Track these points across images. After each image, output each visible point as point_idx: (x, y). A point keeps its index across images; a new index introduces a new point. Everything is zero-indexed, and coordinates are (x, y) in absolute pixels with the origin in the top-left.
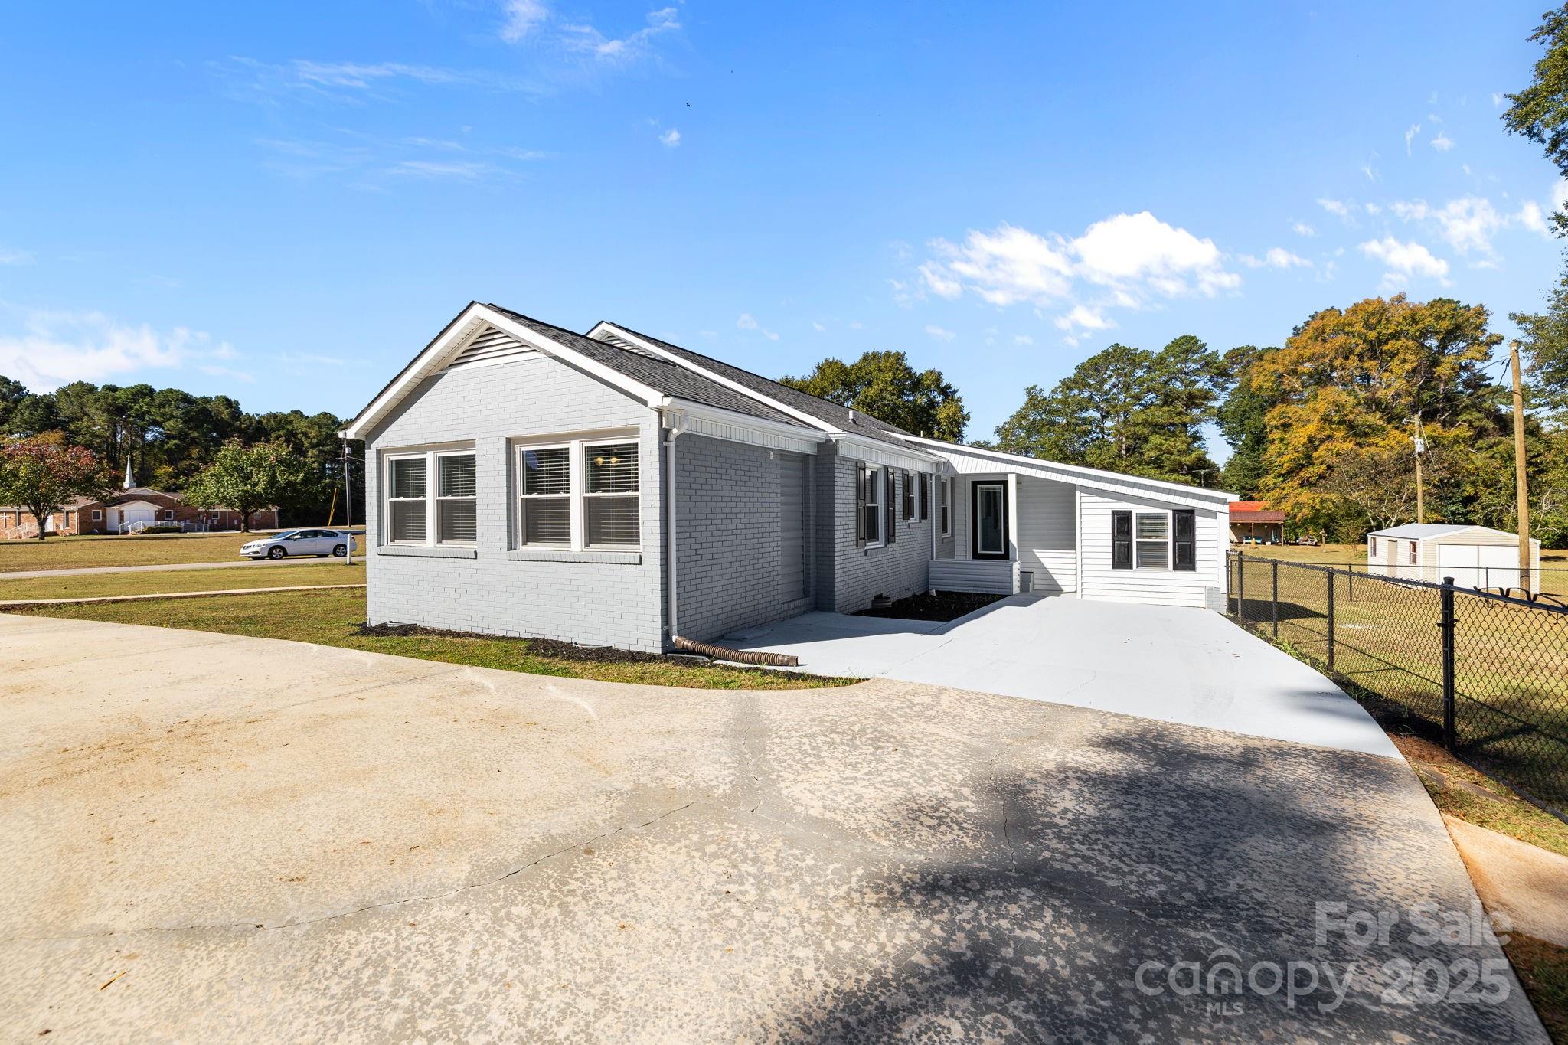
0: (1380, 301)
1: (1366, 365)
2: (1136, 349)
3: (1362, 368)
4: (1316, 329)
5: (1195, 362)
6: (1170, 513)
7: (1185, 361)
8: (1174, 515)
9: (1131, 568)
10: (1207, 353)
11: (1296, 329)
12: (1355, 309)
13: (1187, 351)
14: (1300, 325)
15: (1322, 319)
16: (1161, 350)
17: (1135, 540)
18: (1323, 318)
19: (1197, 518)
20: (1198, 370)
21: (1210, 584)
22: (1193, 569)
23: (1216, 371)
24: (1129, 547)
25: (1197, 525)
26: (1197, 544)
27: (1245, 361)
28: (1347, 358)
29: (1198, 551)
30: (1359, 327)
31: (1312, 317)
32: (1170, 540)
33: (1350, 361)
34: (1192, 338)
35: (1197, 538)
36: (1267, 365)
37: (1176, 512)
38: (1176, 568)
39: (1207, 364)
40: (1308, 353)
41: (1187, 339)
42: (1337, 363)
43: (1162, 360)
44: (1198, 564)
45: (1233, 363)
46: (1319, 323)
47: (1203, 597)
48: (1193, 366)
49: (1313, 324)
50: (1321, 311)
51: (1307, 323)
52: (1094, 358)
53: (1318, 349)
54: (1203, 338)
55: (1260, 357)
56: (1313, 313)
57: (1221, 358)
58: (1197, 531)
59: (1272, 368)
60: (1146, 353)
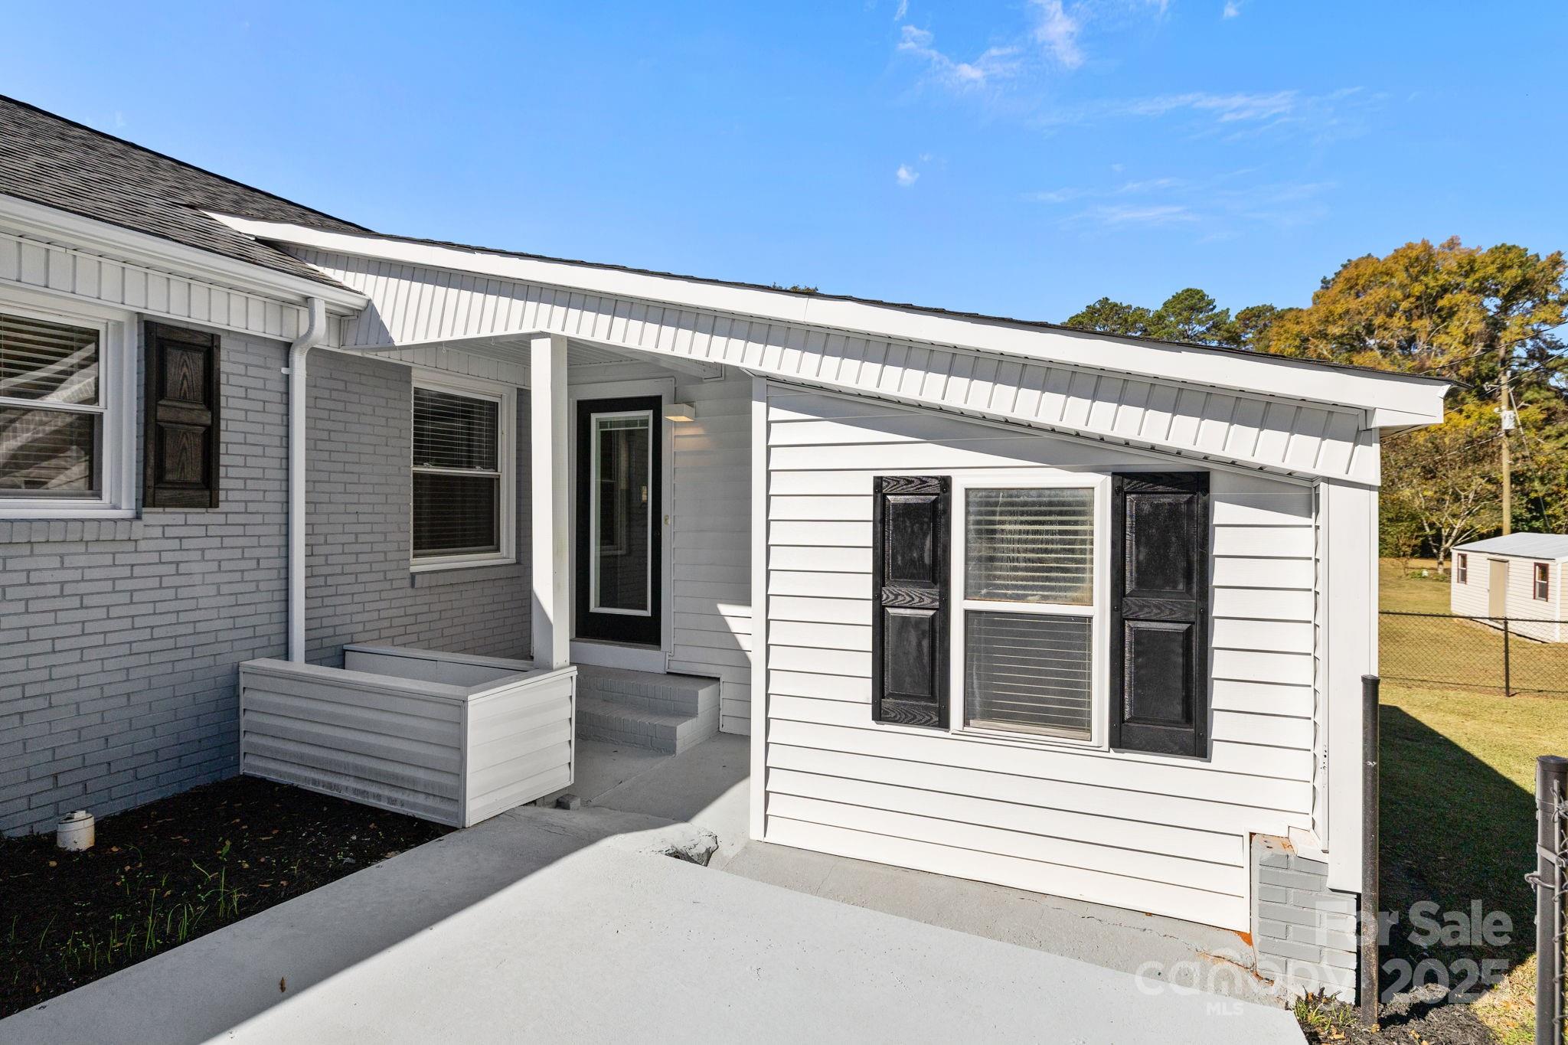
0: (1427, 247)
1: (1414, 325)
2: (1129, 307)
3: (1409, 329)
4: (1348, 280)
5: (1200, 323)
6: (1100, 487)
7: (1188, 321)
8: (1119, 493)
9: (943, 723)
10: (1216, 311)
11: (1324, 281)
12: (1397, 255)
13: (1192, 309)
14: (1330, 276)
15: (1356, 268)
16: (1159, 307)
17: (959, 605)
18: (1357, 266)
19: (1222, 512)
20: (1203, 333)
21: (1270, 826)
22: (1199, 747)
23: (1226, 335)
24: (937, 630)
25: (1222, 542)
26: (1221, 635)
27: (1261, 323)
28: (1390, 315)
29: (1220, 666)
30: (1401, 277)
31: (1345, 266)
32: (1099, 611)
33: (1395, 320)
34: (1198, 292)
35: (1221, 604)
36: (1289, 325)
37: (1126, 483)
38: (1121, 738)
39: (1216, 326)
40: (1339, 309)
41: (1191, 293)
42: (1377, 321)
43: (1160, 318)
44: (1220, 727)
45: (1246, 326)
46: (1353, 272)
47: (1239, 881)
48: (1199, 328)
49: (1345, 274)
50: (1354, 259)
51: (1338, 274)
52: (1077, 316)
53: (1354, 304)
54: (1210, 293)
55: (1281, 316)
56: (1345, 262)
57: (1233, 318)
58: (1221, 573)
59: (1297, 329)
60: (1141, 313)
